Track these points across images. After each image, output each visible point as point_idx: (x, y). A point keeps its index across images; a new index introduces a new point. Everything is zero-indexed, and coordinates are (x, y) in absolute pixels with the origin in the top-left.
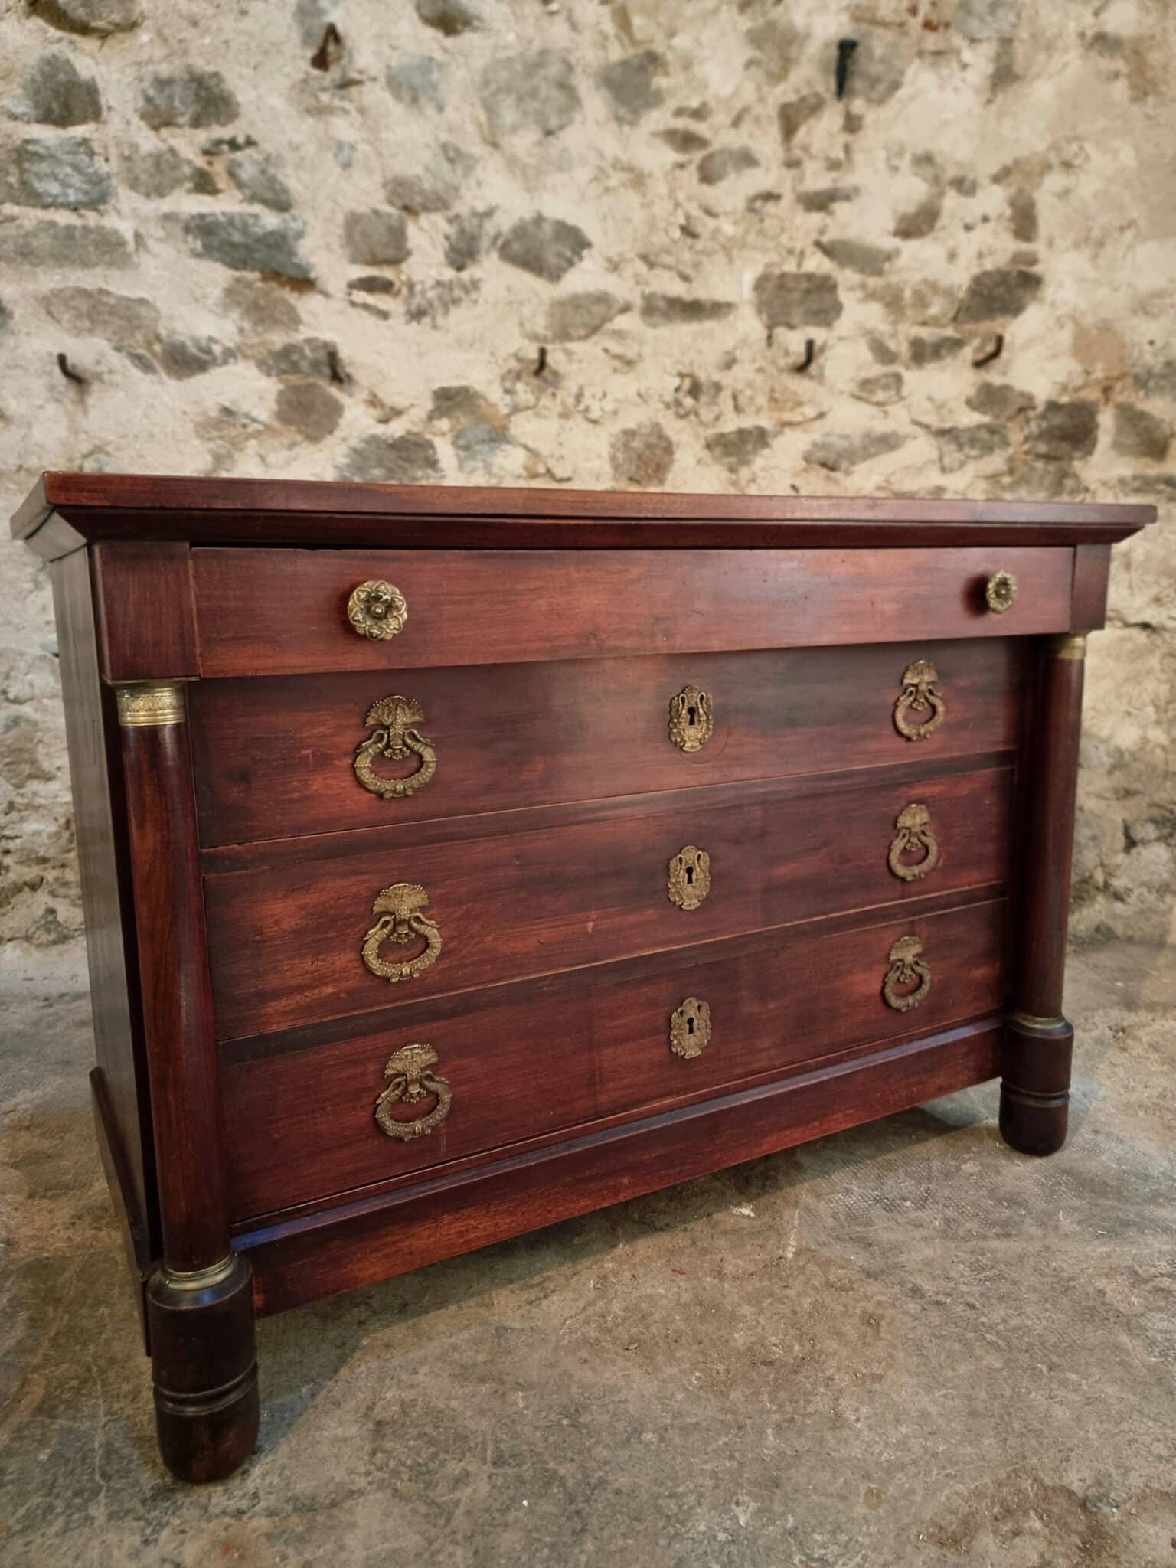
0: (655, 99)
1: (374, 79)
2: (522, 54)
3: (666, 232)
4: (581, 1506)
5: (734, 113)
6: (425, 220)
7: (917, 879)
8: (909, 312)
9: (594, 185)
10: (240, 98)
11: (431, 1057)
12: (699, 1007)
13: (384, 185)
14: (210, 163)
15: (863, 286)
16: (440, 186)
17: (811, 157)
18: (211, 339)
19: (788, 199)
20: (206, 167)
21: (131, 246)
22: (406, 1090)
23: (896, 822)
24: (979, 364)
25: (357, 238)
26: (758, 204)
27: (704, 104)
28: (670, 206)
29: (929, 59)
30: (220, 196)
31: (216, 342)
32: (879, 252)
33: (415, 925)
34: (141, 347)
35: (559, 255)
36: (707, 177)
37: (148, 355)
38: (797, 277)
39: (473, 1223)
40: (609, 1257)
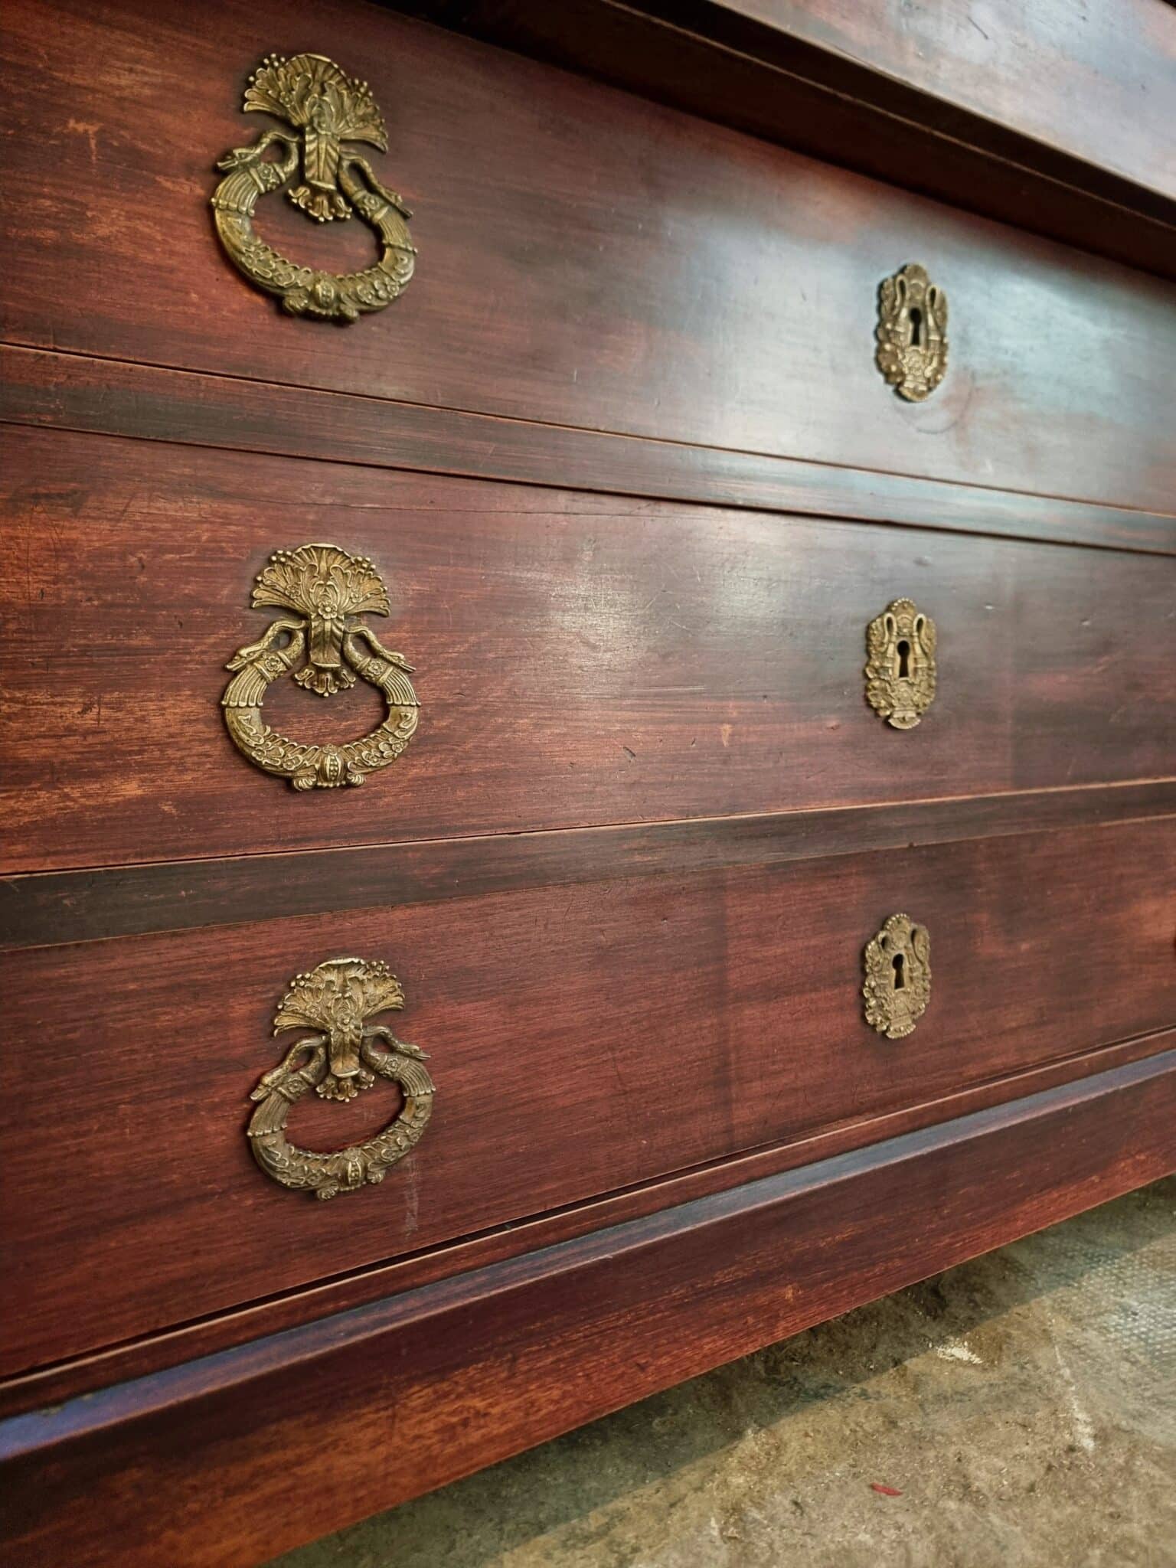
11: (384, 993)
12: (914, 934)
22: (326, 1070)
33: (356, 655)
39: (479, 1404)
40: (733, 1462)
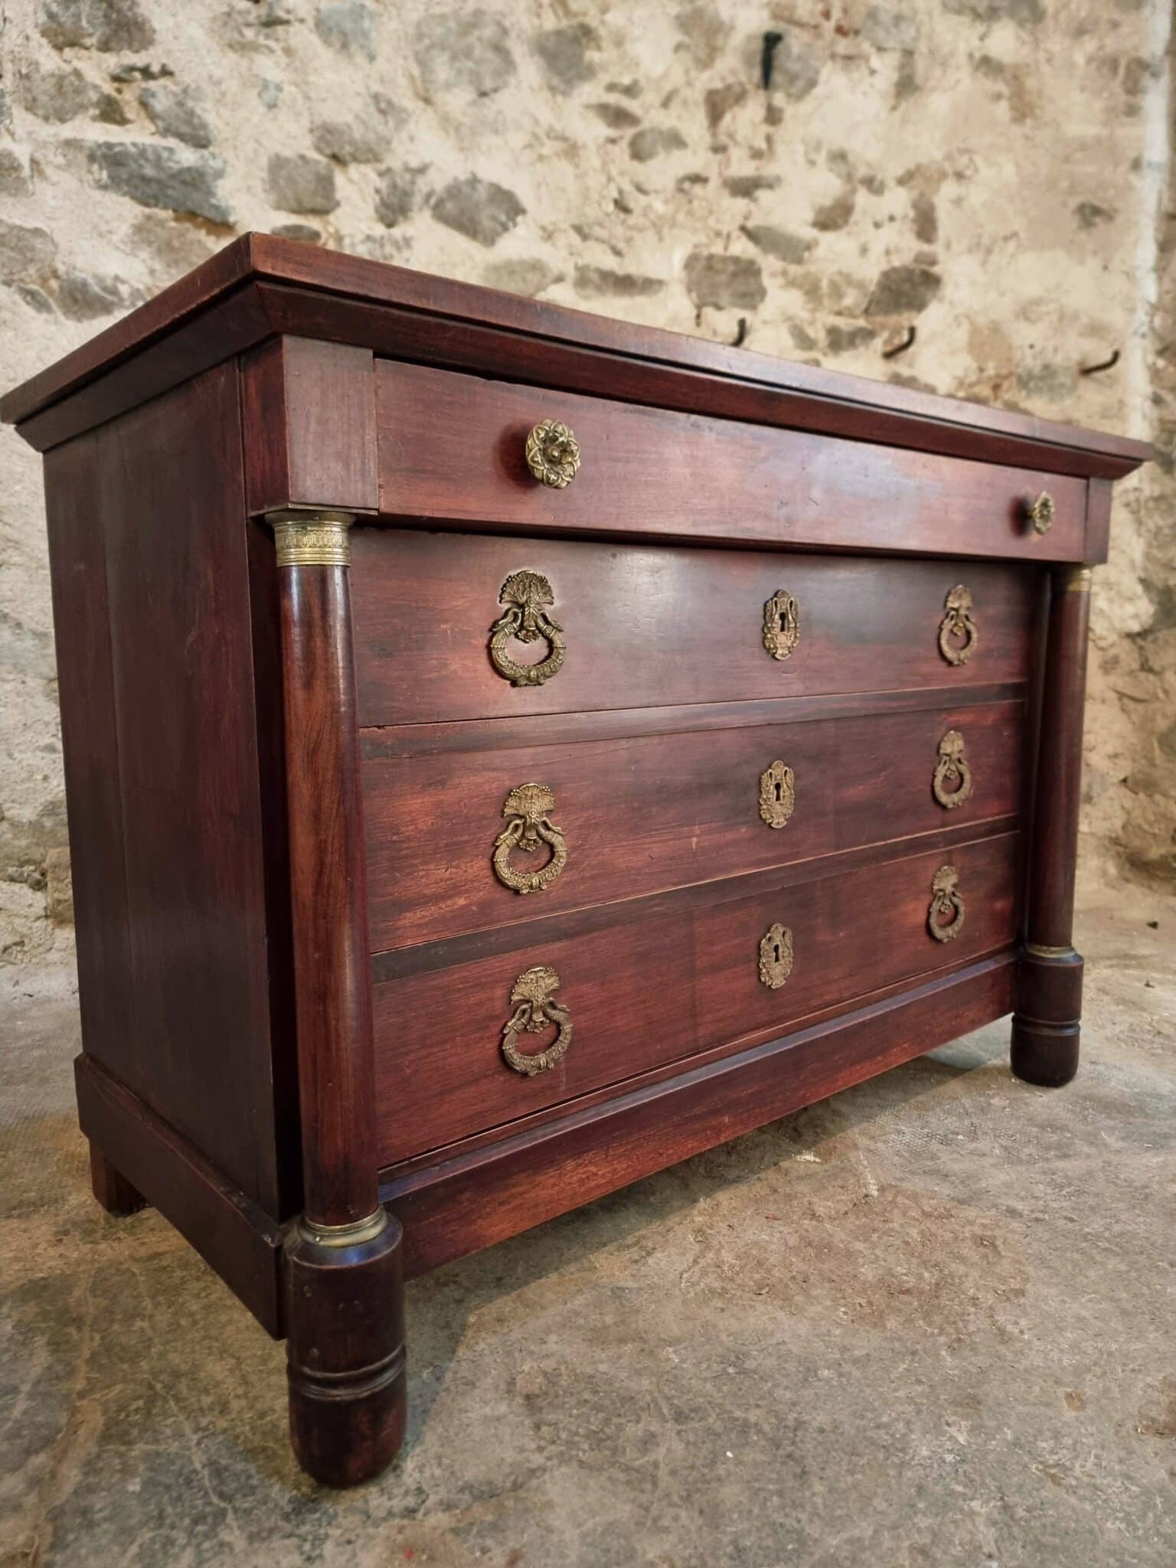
0: (588, 73)
1: (302, 21)
2: (456, 13)
3: (599, 205)
4: (790, 1449)
5: (664, 93)
6: (354, 170)
7: (957, 807)
8: (826, 302)
9: (528, 151)
10: (156, 25)
11: (552, 982)
12: (784, 933)
13: (311, 131)
14: (119, 91)
15: (784, 273)
16: (371, 137)
17: (736, 143)
18: (117, 278)
19: (714, 183)
20: (114, 94)
21: (26, 172)
22: (530, 1019)
23: (939, 748)
24: (889, 355)
25: (282, 183)
26: (687, 185)
27: (635, 83)
28: (603, 179)
29: (840, 63)
30: (129, 126)
31: (123, 282)
32: (799, 241)
33: (542, 830)
34: (33, 282)
35: (494, 218)
36: (638, 154)
37: (43, 292)
38: (725, 260)
39: (593, 1169)
40: (695, 1212)
